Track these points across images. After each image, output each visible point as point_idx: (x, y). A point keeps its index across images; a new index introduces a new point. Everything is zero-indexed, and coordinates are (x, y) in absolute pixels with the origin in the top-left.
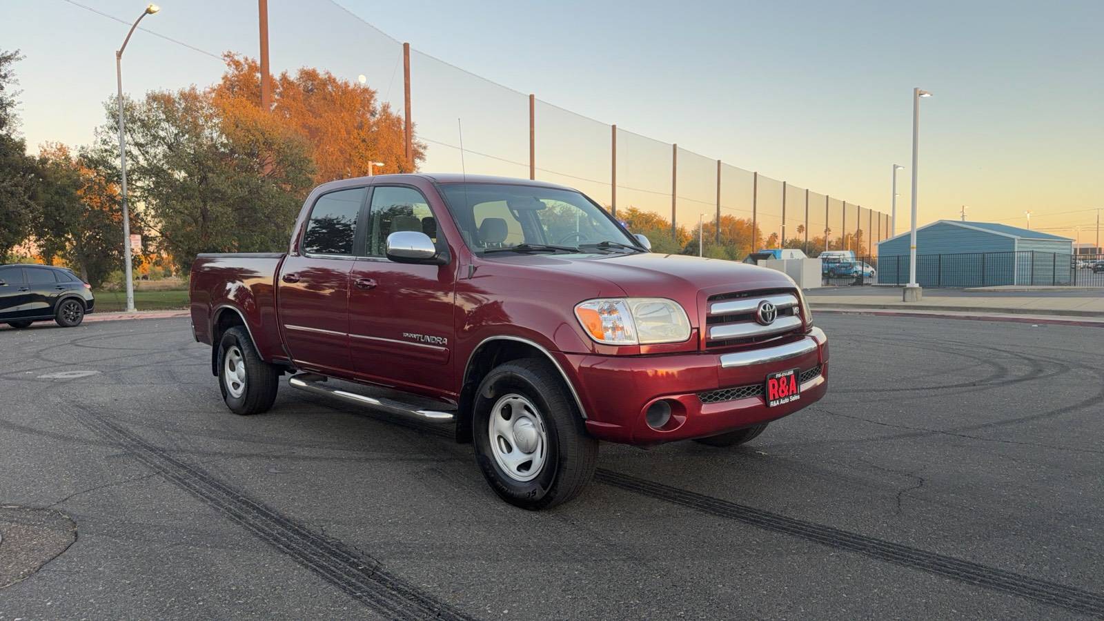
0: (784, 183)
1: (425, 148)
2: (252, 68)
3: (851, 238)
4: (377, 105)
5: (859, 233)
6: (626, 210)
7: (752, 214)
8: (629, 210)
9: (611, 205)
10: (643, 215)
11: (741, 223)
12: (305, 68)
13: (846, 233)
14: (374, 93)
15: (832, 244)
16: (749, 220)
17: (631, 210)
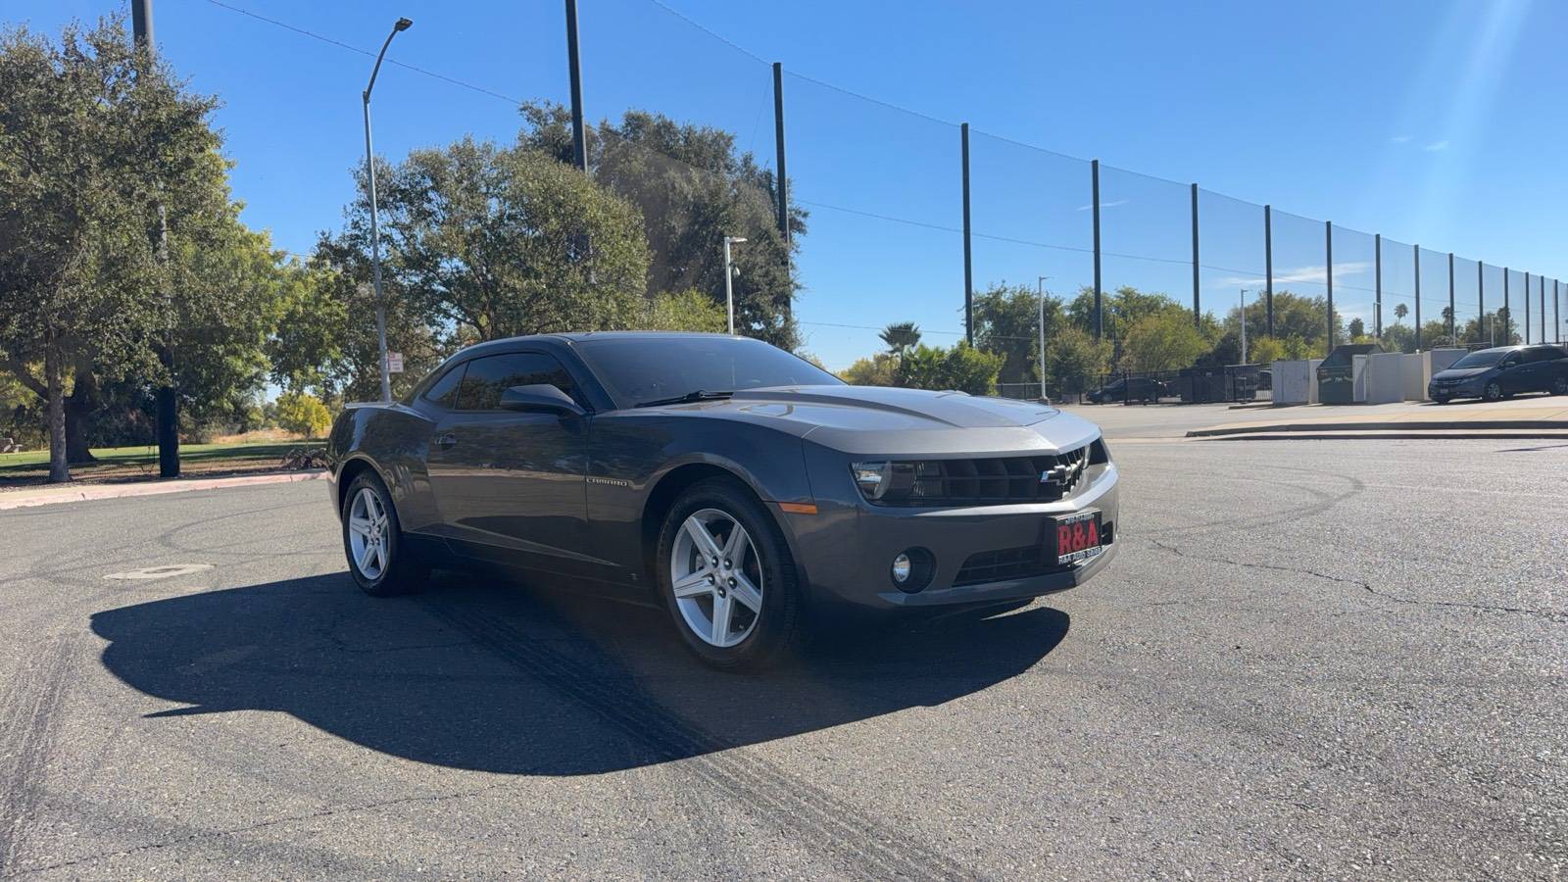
0: (1378, 236)
1: (805, 215)
2: (560, 118)
3: (1495, 319)
4: (736, 155)
5: (1505, 312)
6: (1115, 293)
7: (1326, 288)
8: (1119, 292)
9: (1093, 287)
10: (1144, 298)
11: (1306, 303)
12: (632, 112)
13: (1484, 314)
14: (730, 139)
15: (1460, 331)
16: (1319, 298)
17: (1124, 293)
